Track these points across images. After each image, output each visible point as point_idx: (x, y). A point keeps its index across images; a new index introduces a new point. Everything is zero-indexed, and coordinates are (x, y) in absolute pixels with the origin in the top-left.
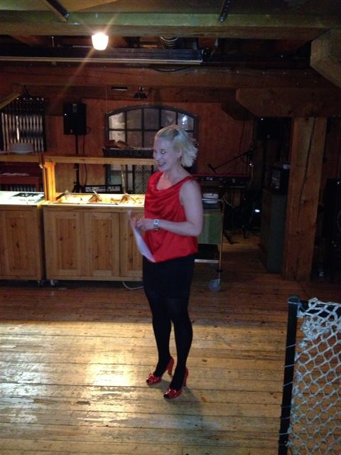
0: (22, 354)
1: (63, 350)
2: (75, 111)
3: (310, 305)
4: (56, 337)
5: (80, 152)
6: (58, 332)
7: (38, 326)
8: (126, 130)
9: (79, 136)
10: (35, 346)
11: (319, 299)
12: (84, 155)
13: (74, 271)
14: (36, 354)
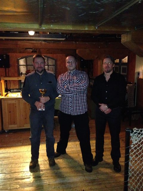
0: (3, 161)
1: (20, 158)
2: (5, 58)
3: (134, 130)
4: (15, 153)
5: (7, 75)
6: (15, 151)
7: (6, 149)
8: (27, 65)
9: (7, 69)
10: (8, 158)
11: (137, 128)
12: (9, 76)
13: (16, 125)
14: (9, 161)
